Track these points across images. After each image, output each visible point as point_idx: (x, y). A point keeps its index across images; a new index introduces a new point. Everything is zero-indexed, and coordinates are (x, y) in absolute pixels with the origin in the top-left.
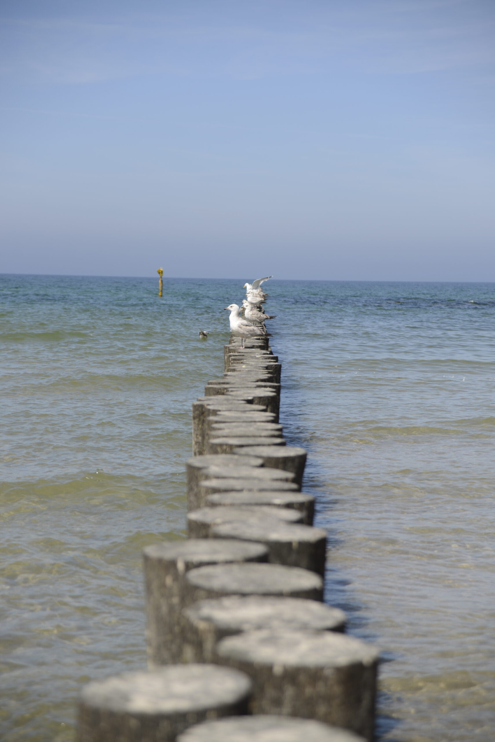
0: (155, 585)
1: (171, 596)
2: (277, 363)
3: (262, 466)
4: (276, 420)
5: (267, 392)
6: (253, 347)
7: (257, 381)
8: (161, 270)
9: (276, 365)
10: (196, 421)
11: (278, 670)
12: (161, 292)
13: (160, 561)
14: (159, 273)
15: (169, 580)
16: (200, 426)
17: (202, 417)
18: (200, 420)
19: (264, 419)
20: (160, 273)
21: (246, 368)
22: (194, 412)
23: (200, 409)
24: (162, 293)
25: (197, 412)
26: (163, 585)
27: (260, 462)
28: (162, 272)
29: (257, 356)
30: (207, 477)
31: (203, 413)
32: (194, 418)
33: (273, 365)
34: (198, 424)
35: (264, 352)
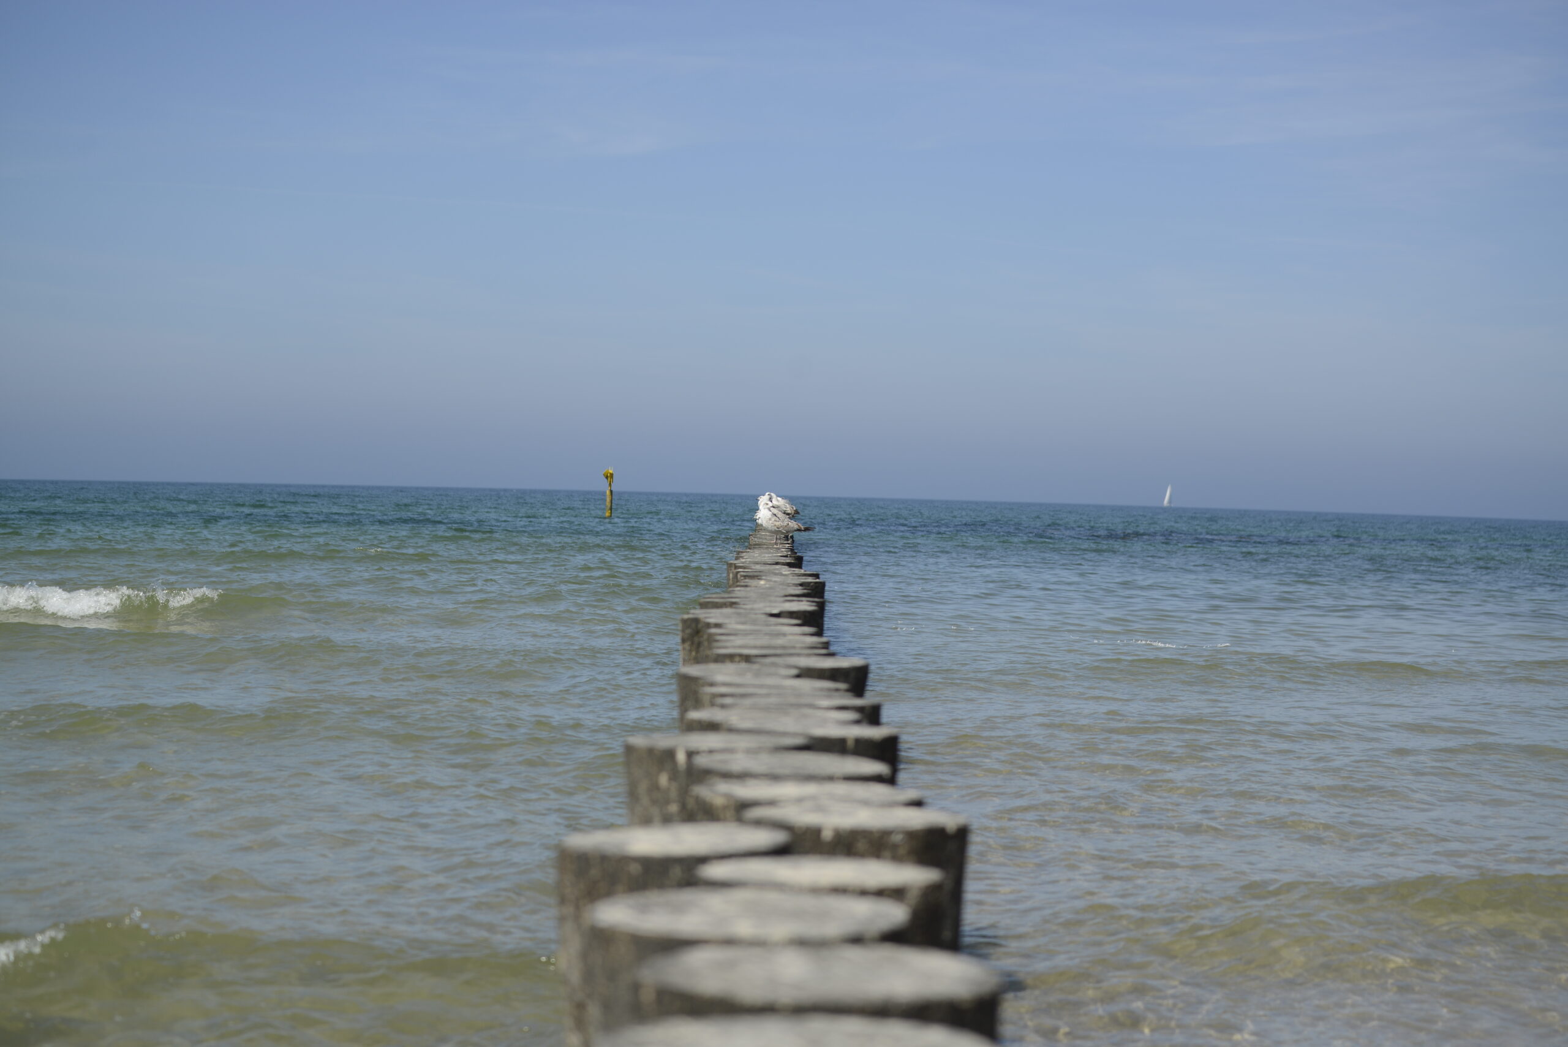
0: (643, 788)
1: (667, 802)
2: (817, 580)
3: (798, 676)
4: (819, 633)
5: (806, 605)
6: (777, 563)
7: (786, 596)
8: (611, 471)
9: (816, 583)
10: (687, 645)
11: (827, 835)
12: (610, 511)
13: (651, 751)
14: (607, 477)
15: (664, 780)
16: (694, 653)
17: (696, 639)
18: (692, 643)
19: (799, 632)
20: (609, 477)
21: (765, 584)
22: (683, 631)
23: (693, 625)
24: (611, 513)
25: (688, 631)
26: (655, 787)
27: (795, 672)
28: (612, 475)
29: (784, 573)
30: (712, 684)
31: (697, 632)
32: (684, 641)
33: (811, 582)
34: (690, 651)
35: (797, 571)
